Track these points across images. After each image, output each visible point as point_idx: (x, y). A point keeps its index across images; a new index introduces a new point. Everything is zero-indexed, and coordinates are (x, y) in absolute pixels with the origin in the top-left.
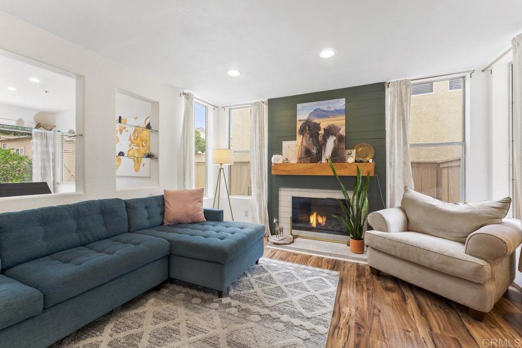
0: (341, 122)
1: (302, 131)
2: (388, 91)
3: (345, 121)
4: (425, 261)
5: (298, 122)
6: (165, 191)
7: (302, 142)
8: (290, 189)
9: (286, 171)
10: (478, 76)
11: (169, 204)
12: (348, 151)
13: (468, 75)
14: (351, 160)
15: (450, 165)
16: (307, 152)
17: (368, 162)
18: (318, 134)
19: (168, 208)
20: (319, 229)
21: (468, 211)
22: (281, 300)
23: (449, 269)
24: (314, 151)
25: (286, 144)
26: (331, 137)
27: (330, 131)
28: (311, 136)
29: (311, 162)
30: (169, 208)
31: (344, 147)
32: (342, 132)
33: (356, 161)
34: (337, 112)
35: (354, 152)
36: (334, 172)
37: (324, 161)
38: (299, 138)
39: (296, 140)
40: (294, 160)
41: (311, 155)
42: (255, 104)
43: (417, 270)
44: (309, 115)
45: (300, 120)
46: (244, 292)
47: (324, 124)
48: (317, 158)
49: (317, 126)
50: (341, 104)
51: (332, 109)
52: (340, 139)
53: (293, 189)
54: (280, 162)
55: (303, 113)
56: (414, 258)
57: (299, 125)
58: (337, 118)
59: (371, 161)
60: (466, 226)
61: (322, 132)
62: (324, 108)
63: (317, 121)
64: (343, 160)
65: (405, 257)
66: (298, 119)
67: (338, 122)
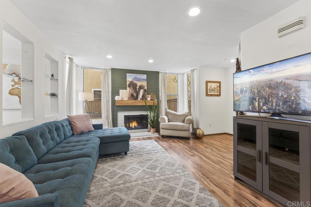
0: (145, 84)
1: (129, 86)
2: (160, 75)
3: (146, 84)
4: (178, 128)
5: (127, 82)
6: (68, 116)
7: (130, 91)
8: (123, 112)
9: (124, 104)
10: (181, 75)
11: (74, 122)
12: (147, 96)
13: (179, 75)
14: (149, 99)
15: (172, 101)
16: (132, 95)
17: (155, 100)
18: (136, 88)
19: (74, 125)
20: (135, 128)
21: (183, 114)
22: (146, 150)
23: (183, 129)
24: (135, 95)
25: (121, 91)
26: (141, 90)
27: (141, 87)
28: (133, 89)
29: (134, 100)
30: (76, 125)
31: (146, 94)
32: (146, 88)
33: (151, 100)
34: (143, 80)
35: (150, 96)
36: (146, 103)
37: (139, 99)
38: (128, 89)
39: (127, 90)
40: (126, 99)
41: (134, 97)
42: (105, 69)
43: (175, 131)
44: (133, 79)
45: (129, 81)
46: (132, 151)
47: (139, 84)
48: (137, 98)
49: (136, 85)
50: (145, 77)
51: (142, 78)
52: (145, 91)
53: (125, 112)
54: (120, 99)
55: (130, 78)
56: (175, 128)
57: (128, 83)
58: (144, 82)
59: (156, 99)
60: (183, 118)
61: (138, 87)
62: (139, 77)
63: (136, 82)
64: (146, 99)
65: (173, 128)
66: (127, 80)
67: (144, 84)
